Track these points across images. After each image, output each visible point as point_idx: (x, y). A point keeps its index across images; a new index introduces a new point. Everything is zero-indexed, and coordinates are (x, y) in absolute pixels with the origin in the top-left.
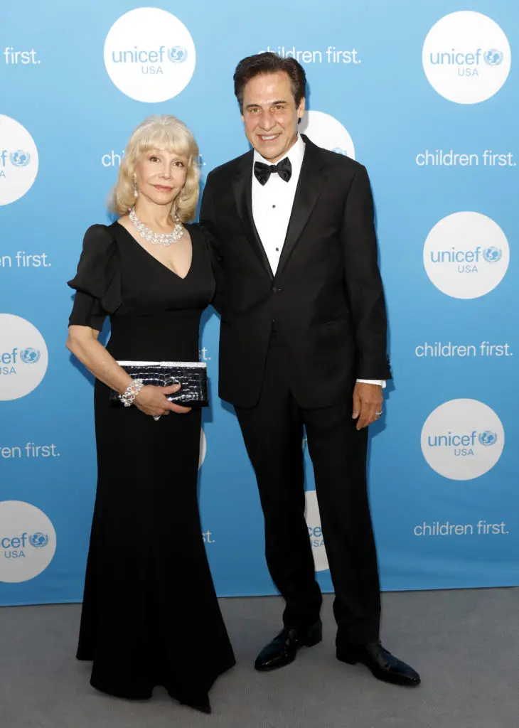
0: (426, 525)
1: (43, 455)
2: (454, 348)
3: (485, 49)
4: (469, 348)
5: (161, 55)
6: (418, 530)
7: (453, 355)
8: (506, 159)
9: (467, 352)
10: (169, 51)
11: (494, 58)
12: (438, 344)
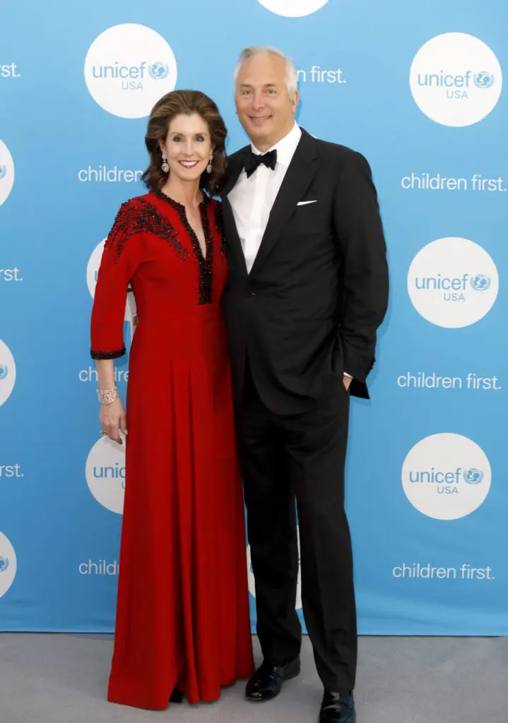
0: (406, 566)
1: (6, 475)
2: (438, 379)
3: (476, 71)
4: (454, 379)
5: (142, 71)
6: (397, 570)
7: (438, 386)
8: (496, 185)
9: (452, 384)
10: (149, 67)
11: (484, 80)
12: (422, 374)
